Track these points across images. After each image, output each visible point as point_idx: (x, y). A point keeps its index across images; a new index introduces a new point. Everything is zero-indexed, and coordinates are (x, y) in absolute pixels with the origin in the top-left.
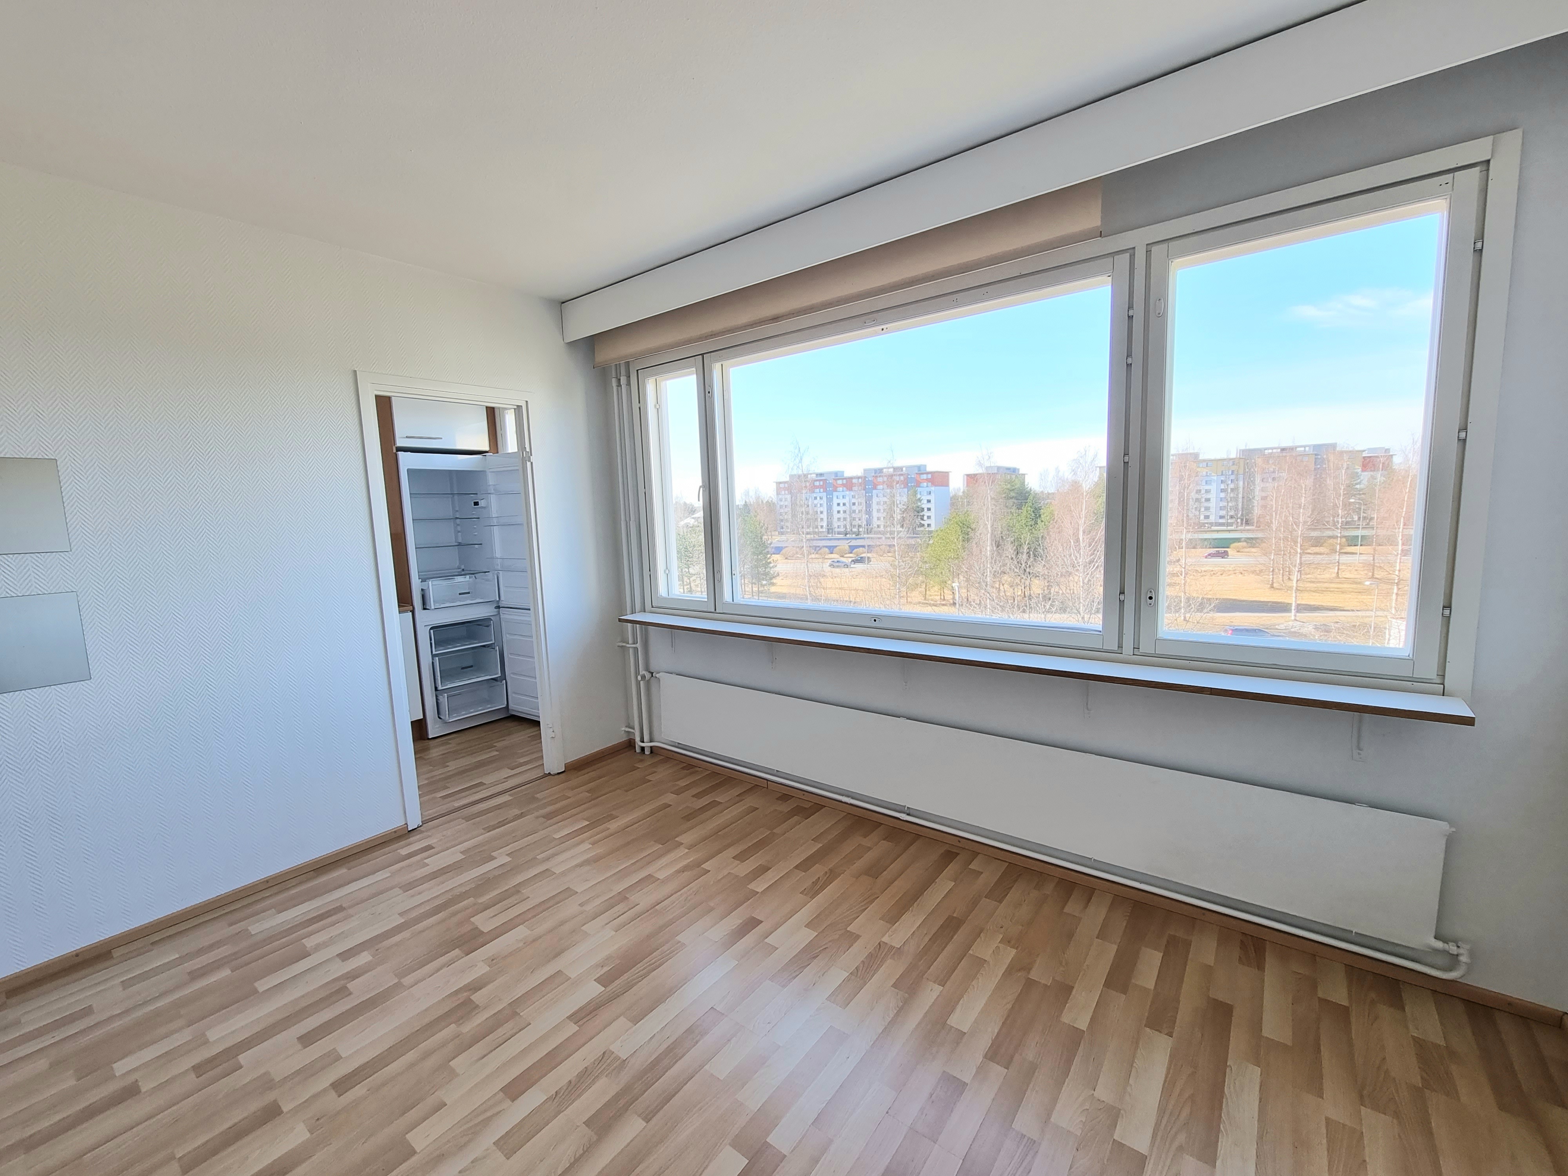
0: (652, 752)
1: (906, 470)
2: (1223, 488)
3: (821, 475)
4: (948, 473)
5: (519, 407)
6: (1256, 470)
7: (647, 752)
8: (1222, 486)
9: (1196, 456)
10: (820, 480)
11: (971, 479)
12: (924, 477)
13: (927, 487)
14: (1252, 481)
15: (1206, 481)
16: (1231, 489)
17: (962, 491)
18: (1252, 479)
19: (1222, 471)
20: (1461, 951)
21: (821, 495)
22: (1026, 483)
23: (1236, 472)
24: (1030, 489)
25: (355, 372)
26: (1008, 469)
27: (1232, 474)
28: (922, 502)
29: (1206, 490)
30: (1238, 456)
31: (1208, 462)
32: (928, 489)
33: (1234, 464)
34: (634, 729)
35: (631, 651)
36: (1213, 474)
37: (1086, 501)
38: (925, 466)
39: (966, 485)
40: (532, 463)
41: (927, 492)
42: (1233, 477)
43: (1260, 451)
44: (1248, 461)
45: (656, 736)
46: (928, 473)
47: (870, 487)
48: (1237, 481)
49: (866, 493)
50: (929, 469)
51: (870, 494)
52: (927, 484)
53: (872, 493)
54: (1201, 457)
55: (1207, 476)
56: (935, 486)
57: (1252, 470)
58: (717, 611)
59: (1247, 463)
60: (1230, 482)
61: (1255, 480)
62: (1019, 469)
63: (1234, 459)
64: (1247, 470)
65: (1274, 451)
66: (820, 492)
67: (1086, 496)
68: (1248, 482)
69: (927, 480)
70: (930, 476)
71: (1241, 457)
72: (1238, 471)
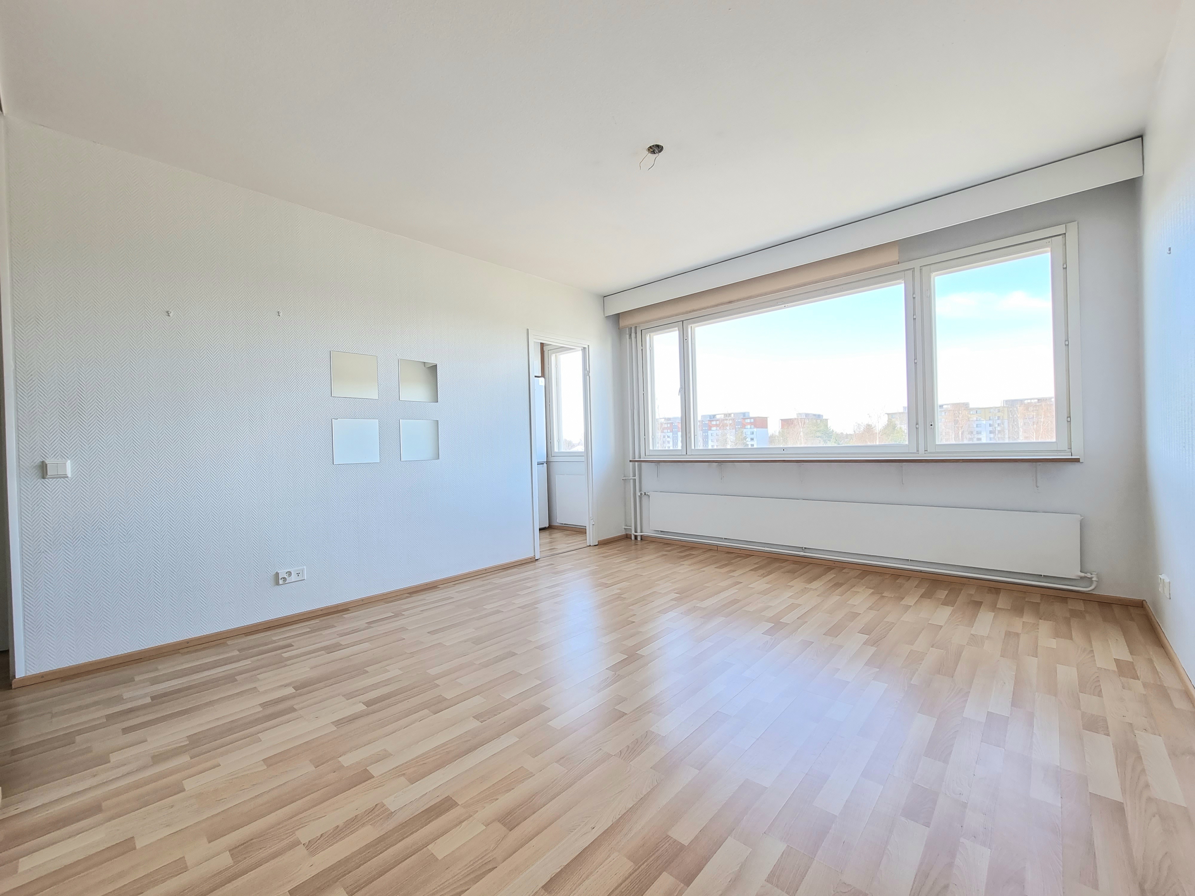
0: (641, 539)
1: (734, 416)
2: (992, 430)
3: (669, 419)
4: (767, 418)
5: (584, 348)
6: (1019, 416)
7: (639, 539)
8: (991, 428)
9: (966, 406)
10: (668, 423)
11: (787, 423)
12: (748, 421)
13: (751, 428)
14: (1015, 424)
15: (977, 425)
16: (998, 431)
17: (778, 432)
18: (1015, 423)
19: (990, 417)
20: (1093, 576)
21: (668, 434)
22: (829, 426)
23: (1001, 418)
24: (833, 430)
25: (528, 329)
26: (815, 415)
27: (998, 419)
28: (747, 440)
29: (977, 431)
30: (1002, 405)
31: (977, 410)
32: (752, 430)
33: (999, 412)
34: (631, 527)
35: (632, 481)
36: (982, 419)
37: (879, 437)
38: (749, 413)
39: (781, 427)
40: (589, 377)
41: (751, 432)
42: (999, 422)
43: (1021, 401)
44: (1011, 409)
45: (644, 530)
46: (750, 418)
47: (706, 428)
48: (1003, 424)
49: (703, 433)
50: (751, 415)
51: (706, 434)
52: (751, 426)
53: (708, 433)
54: (971, 406)
55: (977, 420)
56: (757, 428)
57: (1015, 416)
58: (688, 454)
59: (1011, 411)
60: (997, 426)
61: (1018, 424)
62: (822, 416)
63: (999, 407)
64: (1011, 416)
65: (1032, 401)
66: (668, 432)
67: (879, 433)
68: (1012, 425)
69: (751, 423)
70: (752, 420)
71: (1005, 406)
72: (1003, 417)
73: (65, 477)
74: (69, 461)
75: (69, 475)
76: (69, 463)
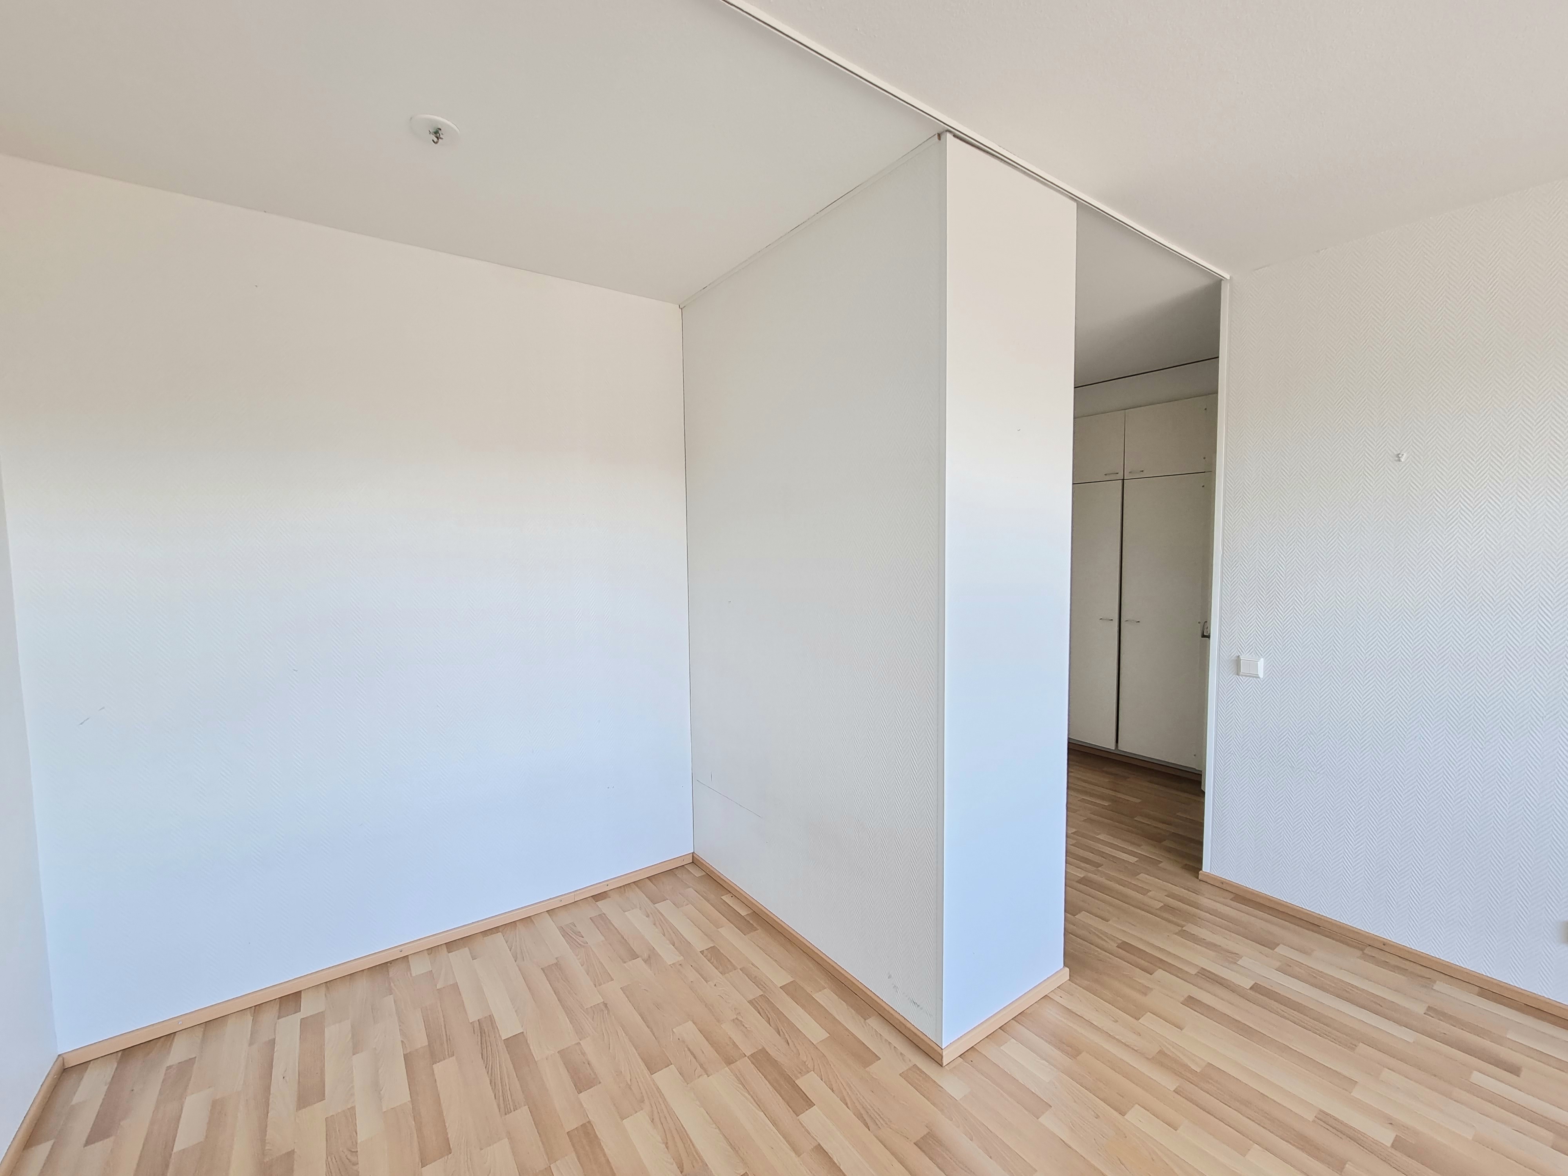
73: (1257, 677)
74: (1262, 659)
75: (1261, 675)
76: (1261, 663)
